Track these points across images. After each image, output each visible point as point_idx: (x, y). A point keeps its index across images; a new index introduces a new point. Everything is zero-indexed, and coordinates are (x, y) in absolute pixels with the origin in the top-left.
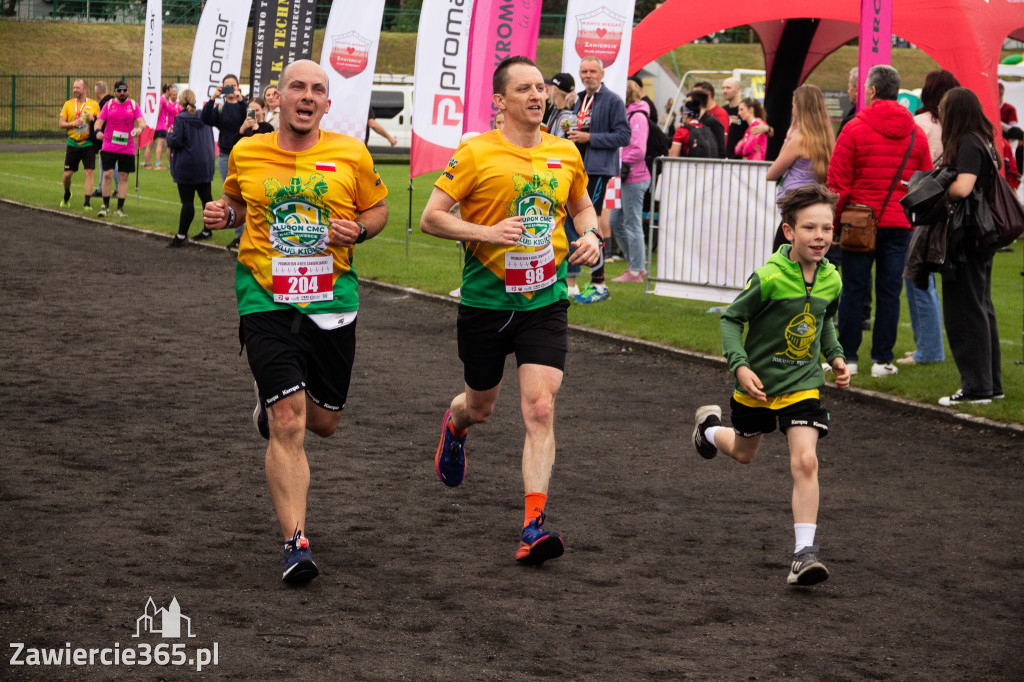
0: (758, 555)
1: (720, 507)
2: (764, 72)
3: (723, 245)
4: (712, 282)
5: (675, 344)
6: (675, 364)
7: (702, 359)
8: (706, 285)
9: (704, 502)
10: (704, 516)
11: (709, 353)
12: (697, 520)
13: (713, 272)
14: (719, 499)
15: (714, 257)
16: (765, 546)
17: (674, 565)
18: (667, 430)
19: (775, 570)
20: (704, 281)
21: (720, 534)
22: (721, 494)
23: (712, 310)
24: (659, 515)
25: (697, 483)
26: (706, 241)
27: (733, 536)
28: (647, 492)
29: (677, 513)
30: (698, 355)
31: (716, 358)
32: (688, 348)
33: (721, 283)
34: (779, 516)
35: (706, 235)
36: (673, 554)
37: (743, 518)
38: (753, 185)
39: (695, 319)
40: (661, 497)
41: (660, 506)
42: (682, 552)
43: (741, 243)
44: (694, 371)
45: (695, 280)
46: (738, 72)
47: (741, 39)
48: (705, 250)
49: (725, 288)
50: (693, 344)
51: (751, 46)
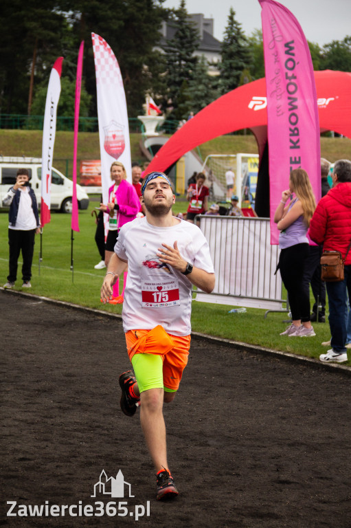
0: (275, 475)
1: (248, 443)
2: (257, 156)
3: (239, 270)
4: (232, 293)
5: (210, 334)
6: (211, 347)
7: (228, 343)
8: (228, 295)
9: (237, 440)
10: (238, 449)
11: (233, 340)
12: (234, 452)
13: (233, 287)
14: (247, 437)
15: (233, 278)
16: (279, 469)
17: (223, 483)
18: (210, 391)
19: (286, 485)
20: (227, 293)
21: (250, 461)
22: (248, 434)
23: (232, 311)
24: (211, 449)
25: (232, 427)
26: (228, 268)
27: (258, 462)
28: (201, 433)
29: (221, 447)
30: (225, 341)
31: (237, 343)
32: (219, 336)
33: (238, 294)
34: (285, 448)
35: (228, 264)
36: (221, 475)
37: (263, 450)
38: (257, 233)
39: (222, 317)
40: (210, 436)
41: (210, 442)
42: (227, 474)
43: (250, 269)
44: (223, 352)
45: (221, 292)
46: (240, 156)
47: (239, 132)
48: (228, 273)
49: (240, 297)
50: (222, 333)
51: (245, 137)
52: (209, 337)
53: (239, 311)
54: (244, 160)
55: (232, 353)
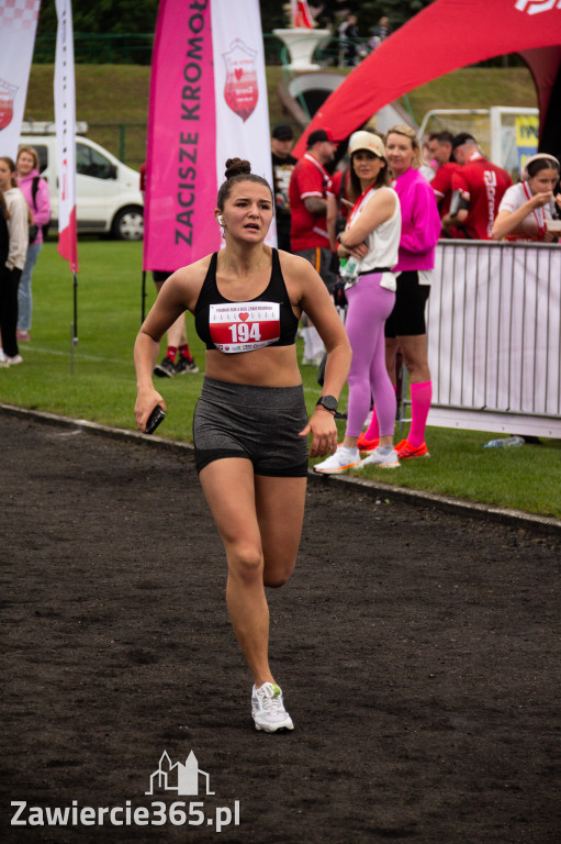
1: (535, 721)
2: (535, 111)
3: (504, 356)
4: (491, 406)
5: (447, 493)
6: (449, 521)
7: (486, 513)
8: (483, 411)
9: (512, 716)
10: (514, 734)
11: (495, 505)
12: (506, 741)
13: (491, 392)
14: (531, 709)
15: (492, 372)
17: (484, 805)
18: (451, 615)
20: (479, 405)
21: (539, 760)
22: (533, 704)
24: (455, 735)
25: (500, 689)
26: (481, 351)
27: (557, 762)
28: (434, 703)
29: (478, 732)
30: (479, 507)
31: (504, 512)
32: (466, 498)
33: (503, 407)
35: (481, 343)
36: (481, 790)
39: (470, 456)
40: (455, 709)
41: (455, 722)
42: (493, 786)
43: (529, 352)
44: (475, 531)
45: (468, 403)
46: (497, 112)
47: (493, 62)
48: (480, 363)
49: (508, 414)
50: (471, 491)
51: (505, 71)
52: (445, 500)
53: (507, 443)
54: (507, 120)
55: (495, 533)
